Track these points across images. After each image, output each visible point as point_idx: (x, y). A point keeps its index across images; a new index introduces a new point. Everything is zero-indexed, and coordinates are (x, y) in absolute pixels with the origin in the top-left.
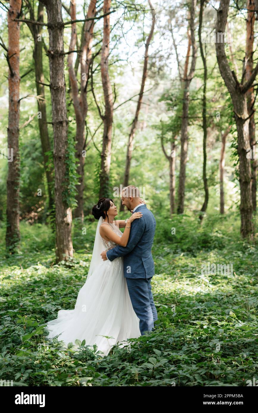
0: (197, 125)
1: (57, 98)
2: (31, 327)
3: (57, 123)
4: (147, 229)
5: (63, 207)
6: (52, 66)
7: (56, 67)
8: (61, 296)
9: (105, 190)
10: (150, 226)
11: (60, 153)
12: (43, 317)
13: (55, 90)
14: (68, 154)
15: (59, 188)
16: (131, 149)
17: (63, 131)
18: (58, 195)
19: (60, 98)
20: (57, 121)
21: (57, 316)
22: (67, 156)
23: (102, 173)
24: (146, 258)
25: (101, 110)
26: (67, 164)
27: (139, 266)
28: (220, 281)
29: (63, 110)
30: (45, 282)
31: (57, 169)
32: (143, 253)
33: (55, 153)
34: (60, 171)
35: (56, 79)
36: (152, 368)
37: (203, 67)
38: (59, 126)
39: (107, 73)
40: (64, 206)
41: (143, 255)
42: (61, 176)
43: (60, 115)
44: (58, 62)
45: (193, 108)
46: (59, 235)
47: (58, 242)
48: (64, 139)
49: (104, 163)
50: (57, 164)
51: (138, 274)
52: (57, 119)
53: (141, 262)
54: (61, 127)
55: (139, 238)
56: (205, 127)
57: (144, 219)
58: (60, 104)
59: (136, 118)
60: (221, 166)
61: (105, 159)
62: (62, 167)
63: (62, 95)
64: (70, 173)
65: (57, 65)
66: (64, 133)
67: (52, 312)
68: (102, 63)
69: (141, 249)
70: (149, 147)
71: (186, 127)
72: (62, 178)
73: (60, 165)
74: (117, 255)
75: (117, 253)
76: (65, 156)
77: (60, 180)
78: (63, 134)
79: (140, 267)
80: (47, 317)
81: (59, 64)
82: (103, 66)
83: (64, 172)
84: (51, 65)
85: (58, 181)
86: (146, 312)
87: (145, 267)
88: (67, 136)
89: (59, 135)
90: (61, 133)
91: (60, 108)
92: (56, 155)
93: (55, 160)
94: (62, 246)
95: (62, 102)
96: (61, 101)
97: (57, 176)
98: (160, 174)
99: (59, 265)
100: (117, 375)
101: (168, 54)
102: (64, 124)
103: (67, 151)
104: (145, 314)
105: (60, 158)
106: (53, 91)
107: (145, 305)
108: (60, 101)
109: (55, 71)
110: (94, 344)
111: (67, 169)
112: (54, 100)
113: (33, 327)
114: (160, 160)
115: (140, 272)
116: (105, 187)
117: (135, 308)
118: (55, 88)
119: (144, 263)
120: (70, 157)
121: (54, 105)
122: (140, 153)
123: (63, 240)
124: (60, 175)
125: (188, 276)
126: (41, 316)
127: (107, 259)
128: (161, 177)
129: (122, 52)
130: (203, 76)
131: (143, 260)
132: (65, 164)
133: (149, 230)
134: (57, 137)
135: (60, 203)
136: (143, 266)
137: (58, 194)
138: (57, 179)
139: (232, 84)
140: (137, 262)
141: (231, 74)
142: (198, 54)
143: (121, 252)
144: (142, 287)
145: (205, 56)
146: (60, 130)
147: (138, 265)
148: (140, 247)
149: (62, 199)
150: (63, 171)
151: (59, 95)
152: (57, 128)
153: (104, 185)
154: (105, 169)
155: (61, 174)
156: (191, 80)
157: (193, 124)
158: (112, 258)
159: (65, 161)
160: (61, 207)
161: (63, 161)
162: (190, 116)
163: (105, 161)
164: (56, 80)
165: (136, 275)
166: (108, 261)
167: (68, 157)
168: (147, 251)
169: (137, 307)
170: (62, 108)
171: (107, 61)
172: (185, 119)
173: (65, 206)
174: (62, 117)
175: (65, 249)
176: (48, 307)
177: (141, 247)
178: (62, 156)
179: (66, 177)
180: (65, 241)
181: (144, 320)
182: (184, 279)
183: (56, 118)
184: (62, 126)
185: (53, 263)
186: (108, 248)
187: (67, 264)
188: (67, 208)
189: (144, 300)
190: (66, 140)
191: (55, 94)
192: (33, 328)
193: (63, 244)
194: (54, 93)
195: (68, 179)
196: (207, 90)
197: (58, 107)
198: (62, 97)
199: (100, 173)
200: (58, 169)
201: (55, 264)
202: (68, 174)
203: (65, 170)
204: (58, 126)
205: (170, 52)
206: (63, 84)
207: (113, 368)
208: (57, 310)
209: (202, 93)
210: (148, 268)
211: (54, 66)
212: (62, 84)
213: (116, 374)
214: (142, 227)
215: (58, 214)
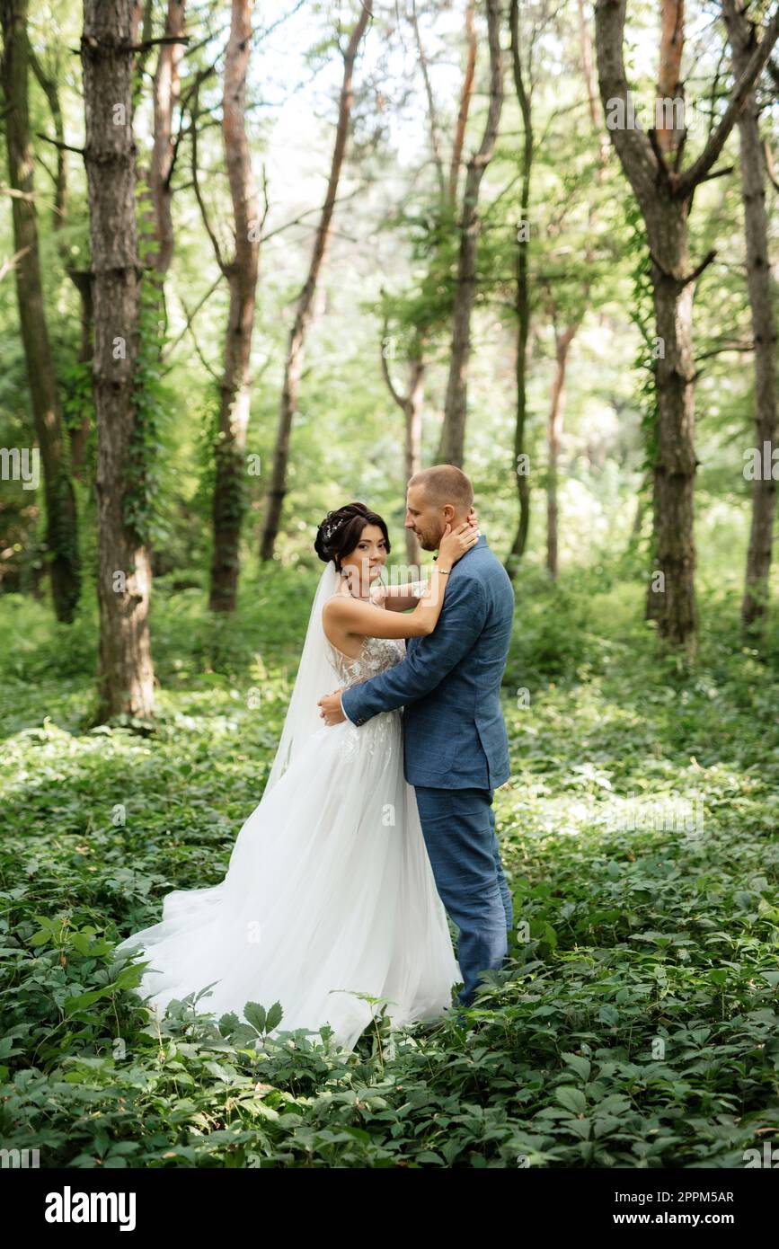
0: (498, 303)
1: (108, 194)
2: (84, 959)
3: (107, 273)
4: (495, 620)
5: (123, 544)
6: (94, 87)
7: (106, 90)
8: (150, 836)
9: (232, 492)
10: (505, 608)
11: (115, 372)
12: (112, 916)
13: (99, 165)
14: (142, 375)
15: (111, 482)
16: (295, 373)
17: (126, 300)
18: (110, 505)
19: (116, 194)
20: (108, 267)
21: (160, 913)
22: (137, 380)
23: (224, 442)
24: (488, 718)
25: (221, 248)
26: (138, 406)
27: (466, 747)
28: (643, 783)
29: (128, 234)
30: (83, 787)
31: (104, 423)
32: (480, 703)
33: (101, 372)
34: (116, 427)
35: (105, 129)
36: (586, 1135)
37: (521, 126)
38: (115, 284)
39: (242, 132)
40: (126, 539)
41: (481, 709)
42: (119, 444)
43: (115, 248)
44: (111, 75)
45: (487, 254)
46: (108, 631)
47: (106, 654)
48: (127, 326)
49: (229, 412)
50: (107, 406)
51: (464, 774)
52: (107, 261)
53: (473, 733)
54: (119, 288)
55: (464, 647)
56: (521, 311)
57: (488, 586)
58: (116, 214)
59: (312, 279)
60: (552, 431)
61: (234, 400)
62: (123, 416)
63: (123, 183)
64: (146, 436)
65: (110, 84)
66: (130, 309)
67: (142, 899)
68: (228, 101)
69: (473, 688)
70: (337, 372)
71: (467, 310)
72: (123, 453)
73: (115, 408)
74: (379, 702)
75: (379, 695)
76: (130, 380)
77: (113, 457)
78: (126, 309)
79: (471, 751)
80: (124, 917)
81: (116, 81)
82: (230, 106)
83: (128, 432)
84: (90, 85)
85: (110, 460)
86: (484, 904)
87: (488, 752)
88: (138, 318)
89: (114, 312)
90: (121, 306)
91: (116, 227)
92: (103, 376)
93: (101, 394)
94: (118, 667)
95: (125, 206)
96: (121, 202)
97: (107, 444)
98: (371, 453)
99: (112, 727)
100: (435, 1150)
101: (401, 92)
102: (131, 279)
103: (138, 365)
104: (479, 910)
105: (116, 386)
106: (95, 170)
107: (480, 879)
108: (116, 201)
109: (100, 106)
110: (323, 1024)
111: (139, 424)
112: (96, 198)
113: (91, 958)
114: (371, 409)
115: (469, 768)
116: (233, 486)
117: (444, 892)
118: (103, 159)
119: (482, 736)
120: (147, 387)
121: (97, 213)
122: (313, 386)
123: (124, 649)
124: (113, 442)
125: (536, 767)
126: (107, 913)
127: (341, 720)
128: (374, 461)
129: (269, 79)
130: (520, 155)
131: (481, 725)
132: (130, 405)
133: (499, 623)
134: (108, 320)
135: (114, 532)
136: (480, 746)
137: (107, 501)
138: (105, 454)
139: (645, 170)
140: (461, 733)
141: (647, 140)
142: (509, 87)
143: (398, 694)
144: (472, 821)
145: (527, 88)
146: (116, 296)
147: (463, 742)
148: (469, 678)
149: (122, 518)
150: (123, 430)
151: (114, 183)
152: (107, 288)
153: (231, 480)
154: (233, 430)
155: (119, 437)
156: (484, 166)
157: (486, 302)
158: (361, 714)
159: (131, 395)
160: (117, 544)
161: (126, 396)
162: (480, 276)
163: (232, 406)
164: (105, 133)
165: (456, 777)
166: (347, 727)
167: (141, 385)
168: (492, 696)
169: (452, 888)
170: (124, 227)
171: (241, 94)
172: (467, 285)
173: (129, 543)
174: (124, 254)
175: (128, 675)
176: (123, 880)
177: (473, 681)
178: (123, 379)
179: (135, 450)
180: (128, 652)
181: (477, 933)
182: (527, 777)
183: (102, 256)
184: (124, 285)
185: (92, 720)
186: (350, 681)
187: (136, 723)
188: (137, 547)
189: (477, 864)
190: (135, 330)
191: (102, 180)
192: (94, 963)
193: (123, 660)
194: (97, 176)
195: (140, 455)
196: (531, 198)
197: (111, 222)
198: (122, 189)
199: (217, 442)
200: (110, 422)
201: (97, 724)
202: (141, 440)
203: (131, 426)
204: (110, 283)
205: (409, 85)
206: (128, 149)
207: (417, 1122)
208: (159, 893)
209: (518, 210)
210: (494, 754)
211: (100, 89)
212: (124, 148)
213: (432, 1145)
214: (480, 609)
215: (107, 565)
